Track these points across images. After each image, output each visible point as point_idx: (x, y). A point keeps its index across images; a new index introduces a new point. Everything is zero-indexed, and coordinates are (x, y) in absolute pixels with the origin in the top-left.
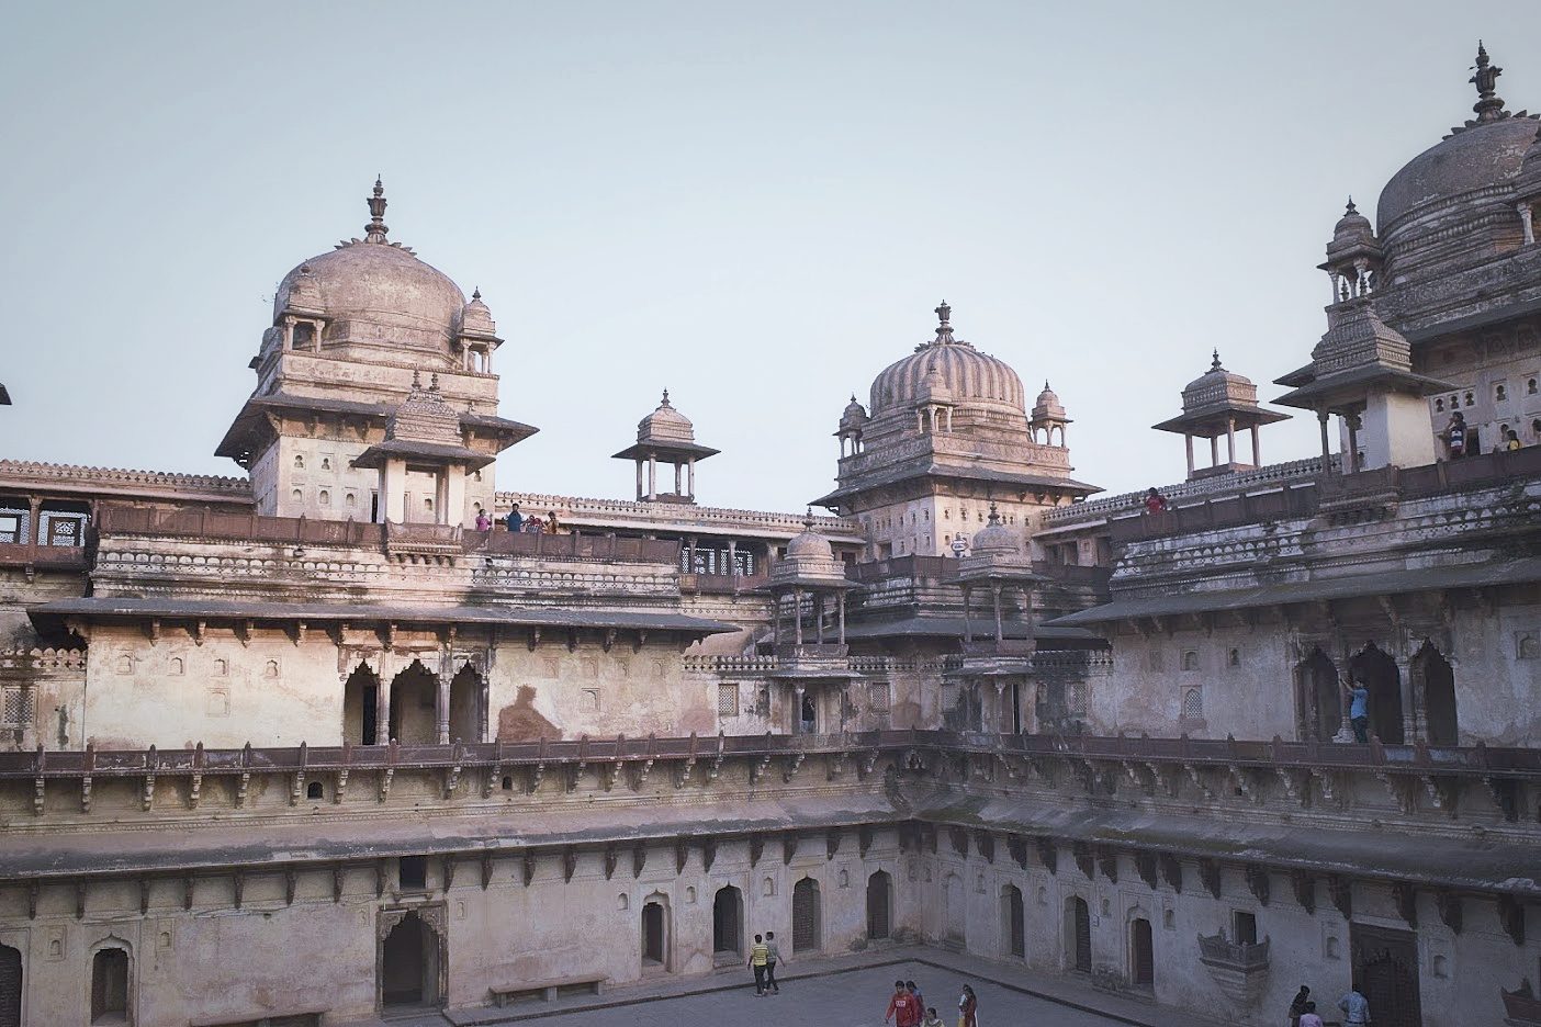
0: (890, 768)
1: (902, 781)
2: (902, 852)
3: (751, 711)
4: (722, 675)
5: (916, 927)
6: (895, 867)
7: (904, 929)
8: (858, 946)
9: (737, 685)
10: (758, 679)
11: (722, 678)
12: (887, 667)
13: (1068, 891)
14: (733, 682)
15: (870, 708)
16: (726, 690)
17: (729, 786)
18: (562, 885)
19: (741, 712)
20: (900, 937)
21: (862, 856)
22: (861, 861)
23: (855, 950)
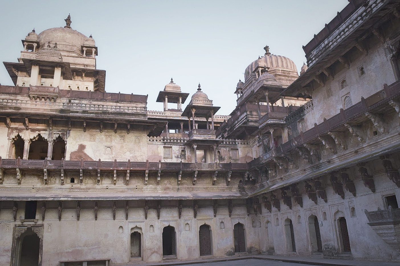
0: (240, 181)
1: (246, 187)
2: (248, 215)
3: (178, 157)
4: (165, 143)
5: (257, 247)
6: (246, 222)
7: (251, 248)
8: (230, 254)
9: (171, 147)
10: (180, 145)
11: (165, 144)
12: (237, 143)
13: (309, 214)
14: (169, 146)
15: (230, 158)
16: (167, 149)
17: (168, 186)
18: (94, 221)
19: (173, 157)
20: (250, 251)
21: (230, 216)
22: (229, 218)
23: (229, 255)
